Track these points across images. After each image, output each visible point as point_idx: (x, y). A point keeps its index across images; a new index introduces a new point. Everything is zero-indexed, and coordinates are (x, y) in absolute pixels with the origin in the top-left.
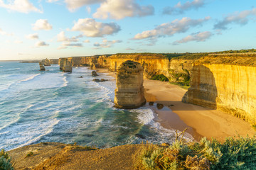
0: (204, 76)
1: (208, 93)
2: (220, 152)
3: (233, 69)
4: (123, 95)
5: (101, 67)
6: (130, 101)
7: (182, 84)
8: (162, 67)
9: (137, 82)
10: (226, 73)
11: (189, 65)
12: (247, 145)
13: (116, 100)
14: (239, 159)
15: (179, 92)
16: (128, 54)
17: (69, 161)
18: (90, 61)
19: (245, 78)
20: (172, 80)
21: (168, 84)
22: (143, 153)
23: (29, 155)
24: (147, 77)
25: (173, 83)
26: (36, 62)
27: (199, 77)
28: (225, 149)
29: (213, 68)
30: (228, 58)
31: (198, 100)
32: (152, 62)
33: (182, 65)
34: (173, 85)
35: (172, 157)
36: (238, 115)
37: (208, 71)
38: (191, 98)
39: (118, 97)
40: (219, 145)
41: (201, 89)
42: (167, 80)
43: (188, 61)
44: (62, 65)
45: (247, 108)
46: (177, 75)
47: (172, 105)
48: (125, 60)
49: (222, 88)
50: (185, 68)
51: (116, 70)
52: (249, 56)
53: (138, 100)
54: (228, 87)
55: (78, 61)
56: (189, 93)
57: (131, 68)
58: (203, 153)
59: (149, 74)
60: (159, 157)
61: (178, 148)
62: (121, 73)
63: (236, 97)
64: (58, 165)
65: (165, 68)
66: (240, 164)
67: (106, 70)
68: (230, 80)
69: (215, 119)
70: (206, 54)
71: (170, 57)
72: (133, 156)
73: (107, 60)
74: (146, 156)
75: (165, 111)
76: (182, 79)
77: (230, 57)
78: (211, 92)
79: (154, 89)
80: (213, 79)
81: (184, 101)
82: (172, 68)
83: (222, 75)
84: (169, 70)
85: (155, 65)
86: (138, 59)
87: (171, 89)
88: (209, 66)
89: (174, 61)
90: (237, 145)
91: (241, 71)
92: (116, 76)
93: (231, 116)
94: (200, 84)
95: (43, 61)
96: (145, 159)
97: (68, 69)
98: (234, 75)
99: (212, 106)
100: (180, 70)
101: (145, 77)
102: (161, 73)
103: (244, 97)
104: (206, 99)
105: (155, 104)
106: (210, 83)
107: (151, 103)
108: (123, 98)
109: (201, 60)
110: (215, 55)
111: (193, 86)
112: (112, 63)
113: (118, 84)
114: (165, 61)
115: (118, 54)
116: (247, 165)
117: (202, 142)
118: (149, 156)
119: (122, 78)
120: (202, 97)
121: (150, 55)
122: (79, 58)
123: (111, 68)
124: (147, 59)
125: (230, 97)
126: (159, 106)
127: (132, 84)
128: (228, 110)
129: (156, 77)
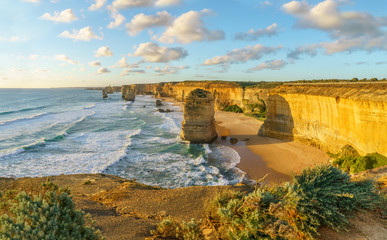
0: (280, 106)
1: (285, 125)
3: (307, 98)
4: (191, 128)
5: (167, 96)
6: (199, 135)
7: (257, 116)
8: (236, 97)
9: (208, 113)
10: (301, 103)
11: (266, 94)
13: (182, 133)
15: (255, 125)
16: (197, 82)
18: (155, 89)
19: (318, 107)
20: (246, 111)
21: (242, 115)
24: (219, 108)
25: (247, 114)
26: (100, 89)
27: (275, 108)
29: (288, 97)
30: (302, 88)
31: (275, 132)
32: (224, 91)
33: (257, 94)
34: (248, 117)
36: (313, 144)
37: (283, 101)
38: (268, 130)
39: (185, 131)
41: (278, 121)
42: (241, 111)
43: (263, 90)
44: (124, 93)
45: (321, 137)
46: (252, 105)
47: (248, 140)
48: (194, 89)
49: (298, 118)
50: (260, 98)
51: (183, 100)
52: (320, 86)
53: (208, 135)
54: (303, 117)
55: (141, 89)
56: (266, 125)
57: (200, 98)
59: (222, 104)
62: (189, 103)
63: (311, 127)
64: (115, 199)
65: (239, 98)
67: (172, 99)
68: (304, 110)
69: (292, 150)
70: (282, 83)
71: (244, 85)
73: (174, 88)
76: (257, 110)
77: (305, 87)
78: (288, 122)
79: (227, 121)
80: (289, 109)
81: (261, 134)
82: (246, 97)
83: (298, 105)
84: (243, 100)
85: (227, 94)
86: (208, 88)
87: (246, 121)
88: (284, 96)
89: (248, 90)
91: (314, 100)
92: (183, 106)
93: (308, 146)
94: (277, 116)
95: (107, 88)
97: (131, 97)
98: (308, 104)
99: (289, 138)
100: (255, 100)
101: (216, 108)
102: (234, 103)
103: (318, 126)
104: (283, 131)
105: (228, 139)
106: (287, 114)
107: (224, 138)
108: (191, 132)
109: (277, 89)
110: (290, 84)
111: (269, 117)
112: (179, 92)
113: (185, 116)
114: (239, 90)
115: (186, 82)
119: (190, 108)
120: (278, 129)
121: (223, 82)
122: (143, 86)
123: (178, 97)
124: (219, 87)
125: (306, 126)
126: (233, 141)
127: (202, 115)
128: (304, 140)
129: (230, 107)
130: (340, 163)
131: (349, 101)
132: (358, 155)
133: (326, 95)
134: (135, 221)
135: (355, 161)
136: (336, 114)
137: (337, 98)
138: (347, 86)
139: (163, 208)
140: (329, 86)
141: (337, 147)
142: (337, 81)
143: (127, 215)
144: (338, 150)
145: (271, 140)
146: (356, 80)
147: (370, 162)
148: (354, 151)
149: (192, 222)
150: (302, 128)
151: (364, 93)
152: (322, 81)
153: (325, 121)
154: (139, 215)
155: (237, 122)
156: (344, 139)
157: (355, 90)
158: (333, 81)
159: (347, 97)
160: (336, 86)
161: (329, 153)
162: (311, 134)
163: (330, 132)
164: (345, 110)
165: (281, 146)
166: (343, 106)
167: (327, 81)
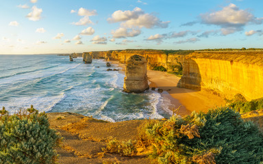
0: (192, 67)
1: (196, 79)
2: (205, 119)
3: (211, 62)
4: (131, 82)
5: (114, 60)
6: (136, 87)
7: (176, 73)
8: (162, 60)
9: (142, 72)
10: (206, 65)
11: (182, 59)
12: (222, 111)
13: (125, 86)
14: (217, 121)
15: (174, 80)
16: (135, 50)
18: (106, 55)
19: (218, 68)
20: (169, 70)
21: (166, 73)
22: (146, 126)
23: (59, 119)
24: (150, 68)
25: (170, 72)
27: (189, 68)
28: (208, 117)
29: (198, 61)
30: (207, 54)
31: (189, 85)
32: (154, 56)
33: (176, 59)
34: (170, 74)
35: (170, 127)
36: (215, 93)
37: (195, 64)
38: (184, 83)
39: (126, 84)
40: (204, 115)
41: (191, 77)
42: (165, 70)
43: (181, 56)
44: (85, 58)
45: (220, 88)
46: (173, 66)
47: (170, 90)
48: (133, 55)
49: (204, 75)
50: (179, 61)
51: (125, 62)
52: (220, 53)
53: (143, 86)
54: (208, 74)
55: (96, 55)
56: (182, 80)
57: (137, 60)
58: (193, 122)
59: (152, 66)
60: (159, 128)
61: (175, 120)
62: (130, 65)
63: (213, 81)
64: (78, 129)
65: (164, 61)
66: (218, 124)
67: (118, 62)
68: (209, 69)
69: (201, 97)
70: (193, 51)
71: (167, 53)
72: (138, 128)
73: (119, 54)
75: (165, 94)
76: (176, 70)
77: (209, 54)
78: (198, 78)
79: (155, 77)
80: (198, 68)
81: (179, 86)
82: (169, 61)
83: (204, 66)
84: (167, 63)
85: (156, 59)
86: (143, 54)
87: (169, 77)
88: (195, 60)
89: (170, 56)
90: (215, 113)
91: (215, 63)
92: (125, 67)
93: (211, 94)
94: (189, 73)
95: (72, 54)
96: (147, 130)
97: (89, 61)
98: (211, 66)
99: (198, 89)
100: (175, 62)
101: (148, 68)
102: (161, 65)
103: (218, 81)
104: (195, 84)
105: (157, 89)
106: (196, 72)
108: (131, 84)
109: (190, 55)
110: (199, 52)
111: (185, 74)
112: (122, 57)
113: (127, 73)
114: (164, 56)
115: (127, 50)
116: (222, 123)
118: (151, 128)
119: (130, 68)
120: (191, 83)
121: (153, 50)
122: (98, 53)
123: (122, 60)
124: (150, 54)
125: (210, 81)
126: (160, 91)
127: (138, 73)
128: (209, 90)
129: (157, 68)
130: (233, 106)
131: (240, 63)
132: (245, 100)
133: (224, 60)
134: (91, 143)
135: (243, 105)
136: (230, 72)
137: (232, 61)
138: (238, 53)
139: (111, 134)
140: (226, 53)
141: (231, 95)
142: (231, 50)
143: (86, 139)
144: (232, 97)
145: (186, 90)
146: (245, 49)
147: (254, 106)
148: (243, 98)
149: (129, 142)
150: (207, 82)
152: (221, 50)
153: (222, 77)
154: (94, 139)
155: (163, 78)
156: (236, 89)
157: (243, 56)
158: (229, 49)
159: (238, 61)
160: (231, 53)
161: (225, 99)
162: (213, 86)
163: (226, 85)
164: (237, 70)
165: (192, 94)
166: (236, 67)
167: (224, 50)
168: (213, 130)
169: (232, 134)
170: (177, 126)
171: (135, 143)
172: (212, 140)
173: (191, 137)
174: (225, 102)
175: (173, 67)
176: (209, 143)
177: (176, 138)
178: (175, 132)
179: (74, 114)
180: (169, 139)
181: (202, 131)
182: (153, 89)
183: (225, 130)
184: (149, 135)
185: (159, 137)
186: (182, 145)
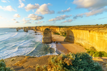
1: (72, 38)
3: (79, 31)
5: (38, 30)
6: (47, 41)
7: (64, 36)
8: (58, 30)
9: (50, 35)
10: (77, 32)
11: (66, 30)
12: (83, 54)
13: (43, 41)
14: (80, 58)
15: (63, 38)
16: (47, 26)
17: (27, 61)
18: (34, 28)
19: (82, 34)
20: (61, 34)
21: (59, 36)
22: (51, 58)
23: (12, 60)
24: (53, 33)
25: (61, 35)
26: (15, 28)
27: (69, 34)
28: (76, 56)
29: (73, 31)
31: (69, 41)
32: (54, 29)
33: (64, 30)
35: (60, 59)
36: (80, 45)
37: (71, 32)
38: (67, 40)
39: (44, 40)
40: (74, 55)
41: (70, 37)
42: (59, 34)
43: (66, 29)
44: (24, 29)
45: (83, 43)
47: (61, 42)
48: (46, 28)
49: (76, 37)
50: (65, 31)
51: (43, 31)
53: (50, 41)
54: (77, 37)
55: (30, 28)
56: (66, 38)
57: (48, 31)
58: (70, 57)
60: (56, 59)
61: (62, 56)
62: (45, 32)
63: (80, 40)
64: (23, 63)
65: (59, 31)
66: (81, 60)
68: (78, 34)
69: (74, 46)
70: (71, 26)
71: (60, 27)
72: (48, 59)
74: (52, 59)
75: (59, 44)
76: (64, 34)
77: (78, 28)
78: (73, 38)
79: (55, 37)
81: (65, 41)
82: (61, 31)
84: (60, 31)
85: (55, 30)
86: (50, 28)
87: (61, 37)
88: (72, 30)
89: (61, 29)
90: (80, 54)
91: (81, 32)
92: (43, 33)
94: (69, 36)
95: (18, 28)
96: (52, 60)
97: (26, 31)
98: (79, 33)
99: (73, 42)
100: (63, 31)
101: (52, 33)
103: (82, 40)
104: (71, 40)
105: (55, 42)
106: (72, 35)
108: (45, 40)
109: (70, 28)
110: (74, 27)
111: (67, 36)
112: (41, 29)
113: (43, 36)
114: (59, 28)
115: (43, 26)
116: (82, 60)
117: (69, 54)
119: (45, 34)
120: (70, 40)
121: (54, 26)
122: (31, 27)
123: (41, 30)
126: (57, 43)
127: (48, 36)
128: (77, 44)
129: (56, 33)
130: (89, 52)
132: (96, 51)
133: (86, 30)
134: (29, 69)
135: (95, 53)
136: (89, 36)
137: (90, 31)
138: (94, 27)
139: (37, 63)
140: (87, 27)
141: (88, 47)
142: (90, 25)
144: (89, 48)
145: (68, 43)
146: (98, 25)
147: (101, 54)
148: (95, 49)
149: (45, 66)
150: (77, 40)
151: (100, 29)
152: (84, 26)
153: (84, 38)
155: (58, 37)
156: (91, 44)
157: (97, 28)
158: (88, 25)
159: (94, 31)
160: (90, 27)
161: (85, 48)
162: (80, 42)
163: (86, 42)
164: (92, 35)
166: (92, 34)
167: (86, 26)
168: (78, 62)
169: (87, 67)
170: (63, 58)
171: (47, 67)
172: (77, 68)
173: (68, 65)
174: (85, 49)
175: (62, 33)
176: (76, 69)
177: (62, 64)
178: (62, 61)
179: (20, 56)
180: (60, 64)
181: (73, 62)
182: (54, 42)
183: (84, 64)
184: (52, 62)
185: (56, 63)
186: (65, 68)
